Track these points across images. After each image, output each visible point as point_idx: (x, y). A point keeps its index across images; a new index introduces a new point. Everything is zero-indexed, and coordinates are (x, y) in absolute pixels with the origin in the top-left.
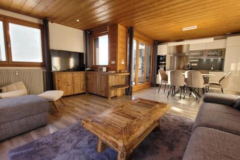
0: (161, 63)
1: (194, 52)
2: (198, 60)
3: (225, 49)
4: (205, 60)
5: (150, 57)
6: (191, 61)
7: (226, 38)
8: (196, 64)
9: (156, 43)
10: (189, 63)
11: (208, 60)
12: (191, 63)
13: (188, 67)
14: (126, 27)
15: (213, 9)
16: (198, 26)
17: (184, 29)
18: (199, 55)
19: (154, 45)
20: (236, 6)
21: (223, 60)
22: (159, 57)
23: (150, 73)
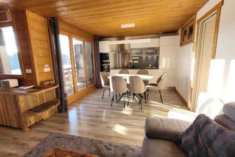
0: (104, 61)
1: (135, 49)
2: (138, 58)
3: (159, 48)
4: (144, 58)
5: (92, 54)
6: (133, 58)
7: (159, 37)
8: (137, 62)
9: (97, 38)
10: (131, 61)
11: (147, 58)
12: (133, 60)
13: (131, 65)
14: (44, 17)
15: (148, 7)
16: (136, 24)
17: (123, 26)
18: (140, 52)
19: (94, 41)
20: (169, 6)
21: (158, 57)
22: (102, 54)
23: (93, 73)
